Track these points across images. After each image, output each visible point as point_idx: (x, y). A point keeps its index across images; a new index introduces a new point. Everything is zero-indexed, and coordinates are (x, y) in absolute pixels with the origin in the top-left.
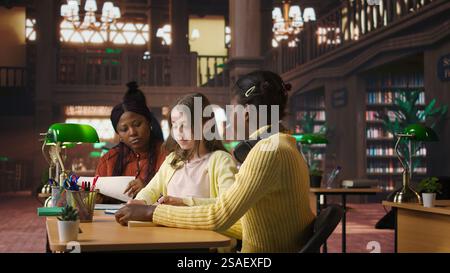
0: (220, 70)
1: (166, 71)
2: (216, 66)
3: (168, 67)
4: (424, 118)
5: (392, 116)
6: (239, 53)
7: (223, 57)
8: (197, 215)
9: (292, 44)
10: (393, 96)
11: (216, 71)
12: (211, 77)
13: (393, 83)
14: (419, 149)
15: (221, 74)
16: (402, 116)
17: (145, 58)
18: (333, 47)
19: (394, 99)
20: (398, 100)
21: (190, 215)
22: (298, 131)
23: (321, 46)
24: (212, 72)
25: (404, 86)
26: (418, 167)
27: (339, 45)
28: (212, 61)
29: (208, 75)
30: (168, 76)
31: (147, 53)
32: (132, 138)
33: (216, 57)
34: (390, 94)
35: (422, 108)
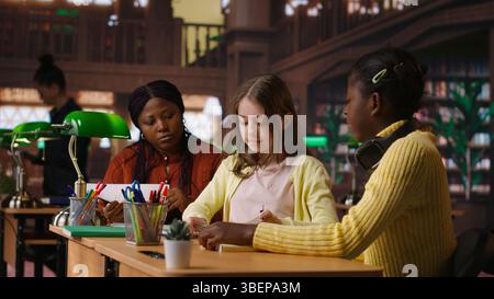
0: (213, 45)
1: (139, 43)
2: (208, 39)
3: (142, 38)
4: (488, 119)
5: (446, 114)
6: (241, 22)
7: (219, 27)
8: (319, 237)
9: (313, 12)
10: (448, 86)
11: (208, 45)
12: (202, 54)
13: (448, 71)
14: (480, 160)
15: (215, 50)
16: (459, 115)
17: (111, 24)
18: (368, 17)
19: (448, 91)
20: (455, 93)
21: (307, 237)
22: (318, 131)
23: (351, 16)
24: (203, 47)
25: (463, 74)
26: (479, 184)
27: (376, 16)
28: (203, 31)
29: (197, 51)
30: (142, 50)
31: (114, 17)
32: (161, 135)
33: (208, 26)
34: (443, 85)
35: (485, 104)
